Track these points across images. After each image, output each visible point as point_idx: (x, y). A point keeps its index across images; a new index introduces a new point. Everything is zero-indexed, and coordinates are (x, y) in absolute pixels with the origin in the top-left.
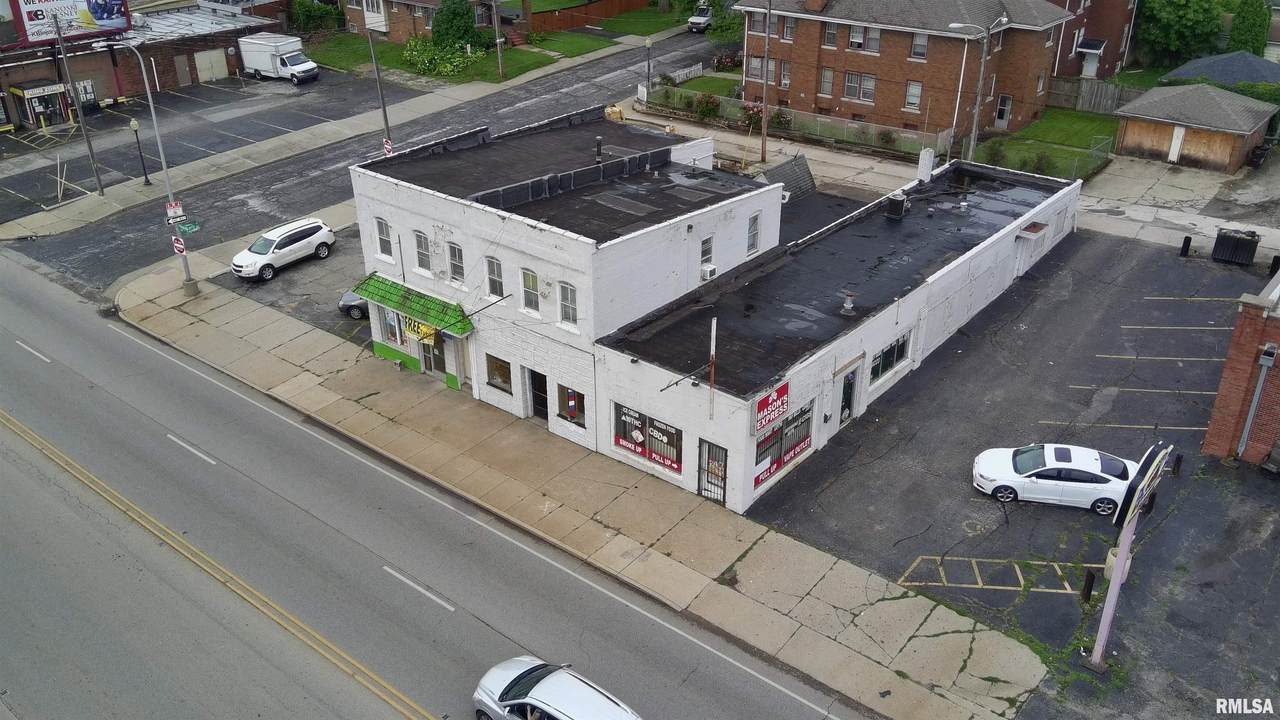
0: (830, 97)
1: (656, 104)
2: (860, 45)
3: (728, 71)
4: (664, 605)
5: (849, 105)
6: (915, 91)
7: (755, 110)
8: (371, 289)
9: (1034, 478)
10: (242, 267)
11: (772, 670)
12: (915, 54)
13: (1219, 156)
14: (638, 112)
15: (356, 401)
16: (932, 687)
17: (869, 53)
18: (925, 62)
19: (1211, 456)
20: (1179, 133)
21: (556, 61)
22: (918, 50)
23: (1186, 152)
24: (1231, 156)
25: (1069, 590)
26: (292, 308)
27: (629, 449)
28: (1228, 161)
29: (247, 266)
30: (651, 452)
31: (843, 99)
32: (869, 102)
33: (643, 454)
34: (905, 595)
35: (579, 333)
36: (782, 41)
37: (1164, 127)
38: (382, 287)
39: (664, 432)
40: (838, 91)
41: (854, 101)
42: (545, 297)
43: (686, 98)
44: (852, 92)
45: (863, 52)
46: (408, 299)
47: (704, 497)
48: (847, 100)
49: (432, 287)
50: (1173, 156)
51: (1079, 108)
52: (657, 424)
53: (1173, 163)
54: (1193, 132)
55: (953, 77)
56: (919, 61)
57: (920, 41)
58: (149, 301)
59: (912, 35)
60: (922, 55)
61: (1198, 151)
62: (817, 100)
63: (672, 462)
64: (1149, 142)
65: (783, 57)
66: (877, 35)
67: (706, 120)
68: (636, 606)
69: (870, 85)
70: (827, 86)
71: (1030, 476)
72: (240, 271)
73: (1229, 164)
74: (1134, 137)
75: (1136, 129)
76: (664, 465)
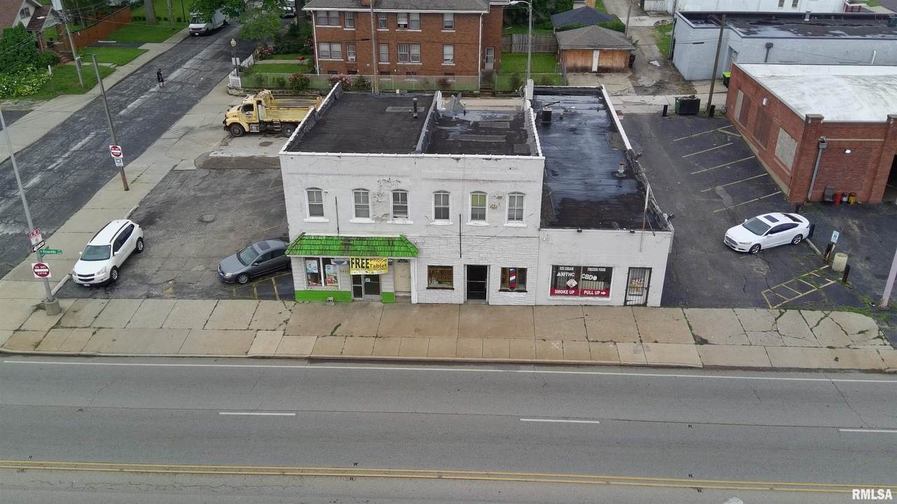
0: (388, 63)
1: (251, 88)
2: (406, 26)
3: (269, 59)
4: (691, 368)
5: (404, 67)
6: (448, 51)
7: (344, 79)
8: (306, 247)
9: (769, 235)
10: (93, 275)
11: (780, 373)
12: (446, 27)
13: (618, 64)
14: (237, 96)
15: (332, 335)
16: (848, 346)
17: (413, 30)
18: (454, 31)
19: (796, 203)
20: (596, 54)
21: (114, 70)
22: (447, 24)
23: (601, 65)
24: (625, 63)
25: (832, 282)
26: (172, 294)
27: (564, 294)
28: (624, 66)
29: (99, 273)
30: (582, 291)
31: (398, 63)
32: (417, 63)
33: (576, 294)
34: (782, 314)
35: (525, 226)
36: (345, 29)
37: (587, 53)
38: (319, 242)
39: (594, 273)
40: (393, 57)
41: (407, 64)
42: (493, 207)
43: (278, 80)
44: (405, 58)
45: (409, 30)
46: (350, 244)
47: (629, 305)
48: (402, 64)
49: (372, 230)
50: (595, 68)
51: (513, 51)
52: (590, 269)
53: (595, 72)
54: (603, 52)
55: (475, 38)
56: (449, 31)
57: (449, 19)
58: (16, 330)
59: (442, 14)
60: (451, 27)
61: (608, 63)
62: (379, 67)
63: (601, 291)
64: (580, 62)
65: (349, 42)
66: (417, 18)
67: (301, 93)
68: (681, 375)
69: (416, 51)
70: (384, 56)
71: (766, 235)
72: (93, 279)
73: (625, 67)
74: (571, 61)
75: (572, 56)
76: (594, 295)
